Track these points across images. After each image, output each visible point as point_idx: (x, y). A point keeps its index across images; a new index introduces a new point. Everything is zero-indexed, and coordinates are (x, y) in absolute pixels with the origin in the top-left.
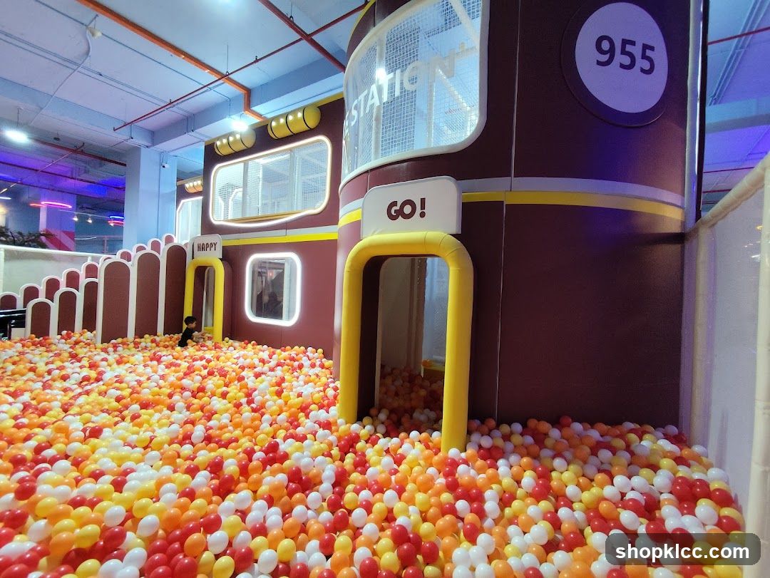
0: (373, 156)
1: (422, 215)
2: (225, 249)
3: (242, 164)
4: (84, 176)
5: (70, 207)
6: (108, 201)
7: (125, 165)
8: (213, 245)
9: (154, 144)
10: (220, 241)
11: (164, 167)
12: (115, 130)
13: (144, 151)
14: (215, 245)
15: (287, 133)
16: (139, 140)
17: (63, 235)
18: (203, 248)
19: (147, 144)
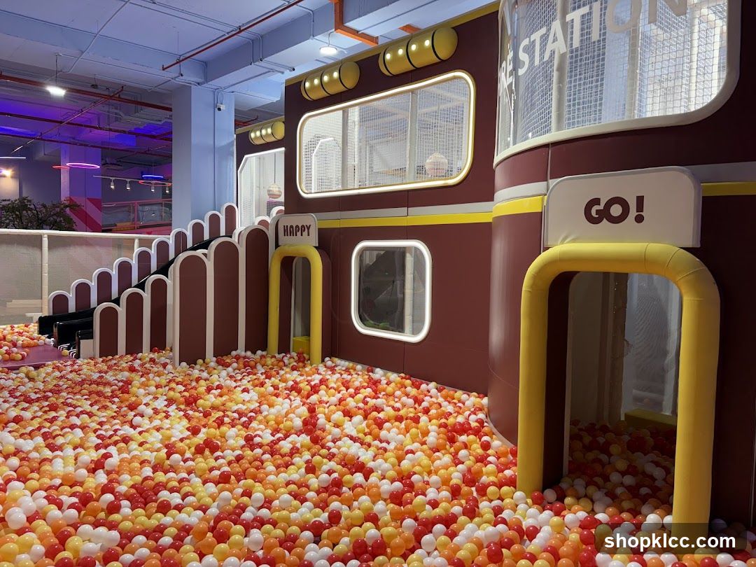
0: (554, 125)
1: (639, 219)
2: (323, 234)
3: (340, 112)
4: (115, 126)
5: (99, 167)
6: (138, 152)
7: (170, 110)
8: (304, 229)
9: (207, 80)
10: (313, 221)
11: (219, 109)
12: (164, 69)
13: (195, 90)
14: (308, 229)
15: (406, 67)
16: (190, 77)
17: (89, 204)
18: (291, 231)
19: (200, 80)
